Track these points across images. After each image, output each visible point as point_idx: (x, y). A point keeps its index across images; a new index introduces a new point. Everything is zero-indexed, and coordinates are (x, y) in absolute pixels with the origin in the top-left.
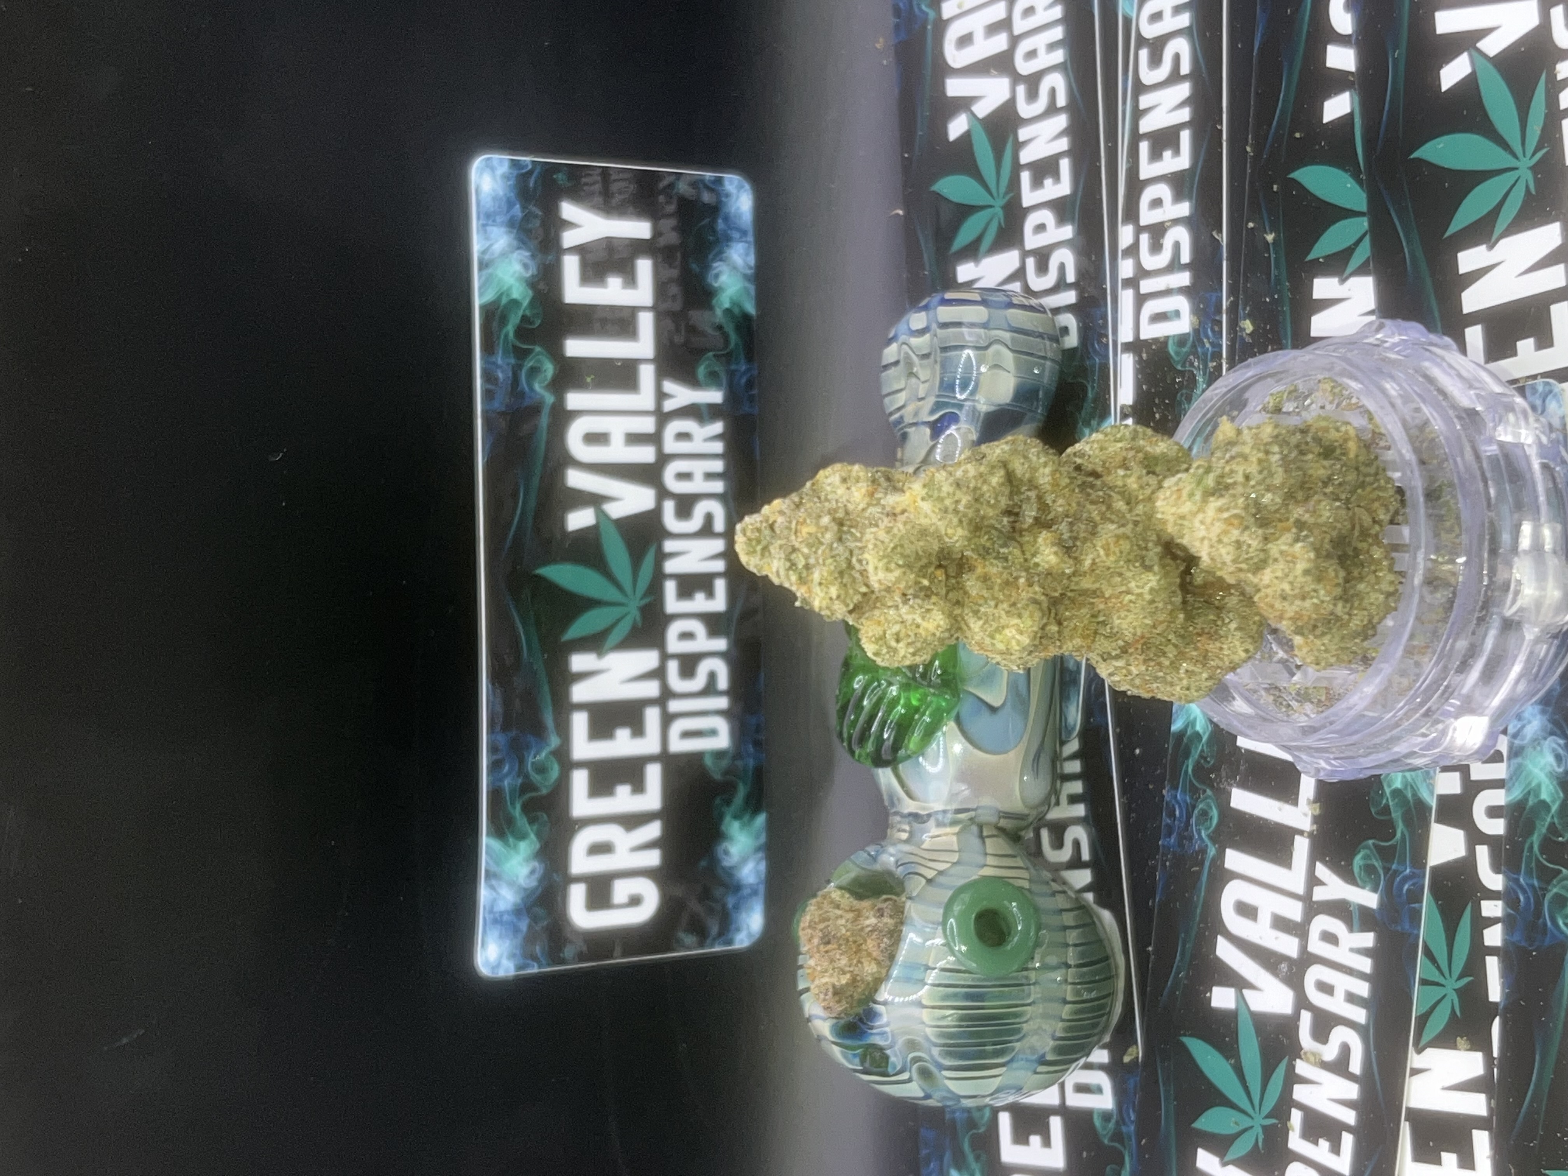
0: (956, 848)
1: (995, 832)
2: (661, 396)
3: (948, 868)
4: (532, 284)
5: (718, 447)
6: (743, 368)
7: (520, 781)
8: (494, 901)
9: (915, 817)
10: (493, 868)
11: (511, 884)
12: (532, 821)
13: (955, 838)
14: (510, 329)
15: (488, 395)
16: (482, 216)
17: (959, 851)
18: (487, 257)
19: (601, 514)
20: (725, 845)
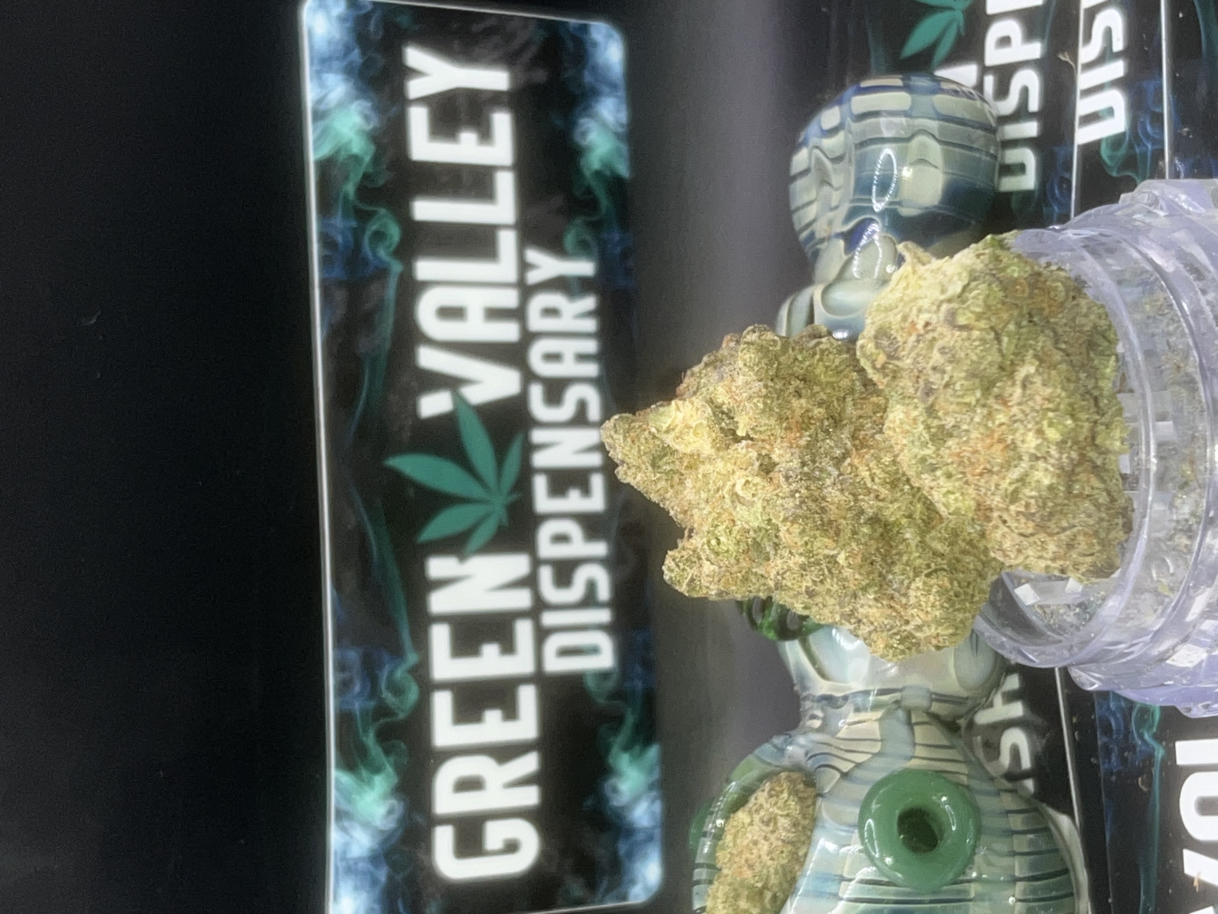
0: (878, 736)
1: (926, 719)
2: (524, 266)
3: (869, 760)
4: (374, 137)
5: (590, 325)
6: (616, 237)
7: (372, 704)
8: (347, 845)
9: (829, 700)
10: (344, 806)
11: (366, 825)
12: (387, 752)
13: (876, 725)
14: (350, 188)
15: (325, 261)
16: (316, 62)
17: (882, 740)
18: (322, 107)
19: (459, 399)
20: (613, 781)
